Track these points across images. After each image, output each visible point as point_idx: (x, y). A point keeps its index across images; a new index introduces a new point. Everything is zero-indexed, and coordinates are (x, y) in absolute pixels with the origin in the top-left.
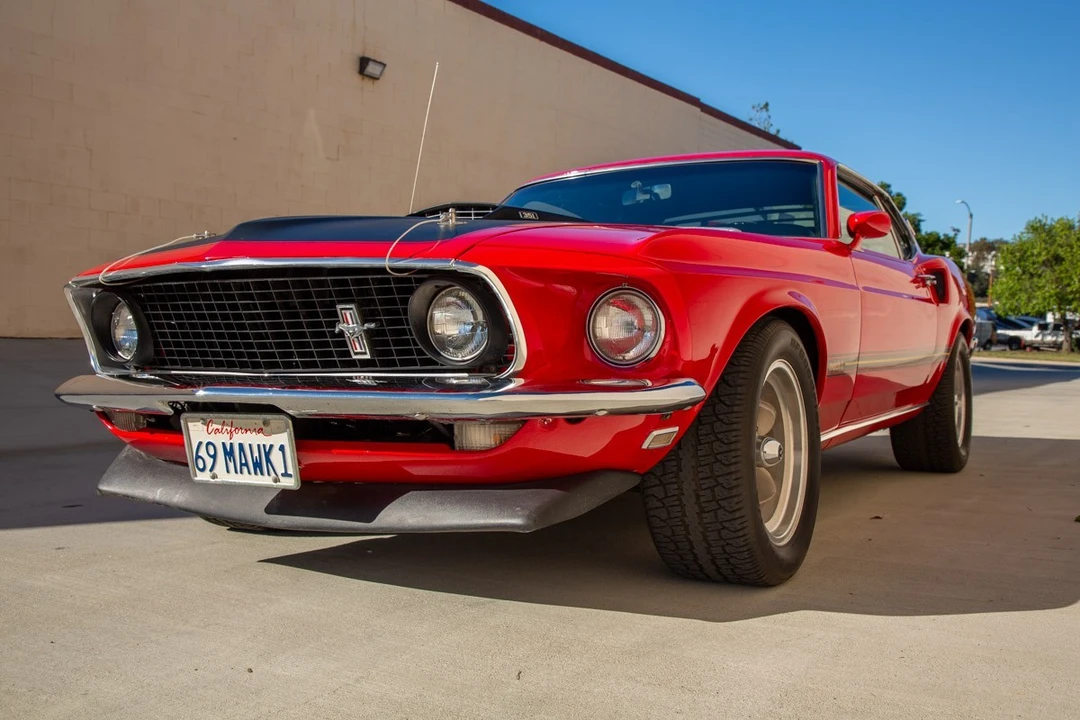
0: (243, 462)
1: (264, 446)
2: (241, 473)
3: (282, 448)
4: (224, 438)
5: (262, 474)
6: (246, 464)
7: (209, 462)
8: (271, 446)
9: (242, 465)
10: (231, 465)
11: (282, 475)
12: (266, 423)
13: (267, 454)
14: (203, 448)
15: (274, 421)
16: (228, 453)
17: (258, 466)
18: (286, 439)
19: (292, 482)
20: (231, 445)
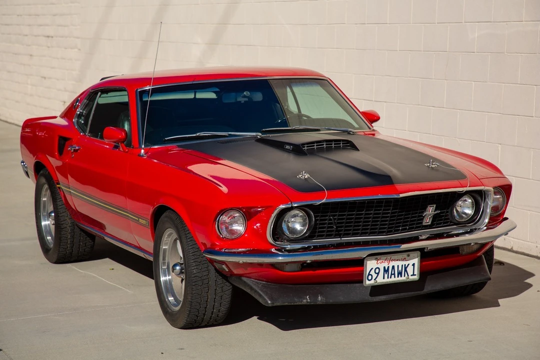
1: (405, 265)
2: (391, 278)
4: (386, 265)
5: (401, 276)
6: (394, 274)
7: (375, 276)
8: (409, 264)
9: (392, 274)
10: (386, 276)
11: (411, 275)
12: (408, 256)
13: (406, 268)
14: (373, 270)
15: (412, 254)
16: (386, 271)
17: (400, 274)
18: (416, 261)
19: (416, 278)
20: (388, 267)
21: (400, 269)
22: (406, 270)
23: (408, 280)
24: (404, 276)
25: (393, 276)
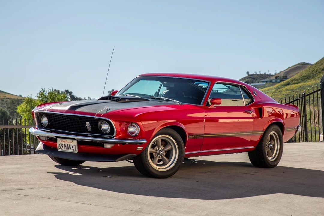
1: (72, 145)
6: (68, 148)
13: (72, 147)
14: (61, 144)
15: (74, 141)
16: (65, 146)
17: (70, 148)
18: (76, 144)
19: (76, 152)
20: (66, 144)
21: (70, 146)
22: (72, 148)
23: (73, 152)
24: (72, 150)
25: (68, 149)
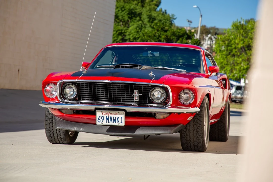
0: (111, 120)
1: (117, 117)
2: (110, 122)
3: (122, 118)
4: (107, 115)
5: (115, 123)
7: (102, 120)
8: (119, 117)
9: (110, 121)
10: (107, 121)
11: (121, 123)
12: (118, 113)
13: (117, 119)
14: (101, 117)
15: (120, 112)
16: (107, 119)
17: (115, 121)
18: (123, 116)
19: (123, 124)
20: (108, 117)
21: (115, 119)
23: (119, 125)
24: (117, 123)
